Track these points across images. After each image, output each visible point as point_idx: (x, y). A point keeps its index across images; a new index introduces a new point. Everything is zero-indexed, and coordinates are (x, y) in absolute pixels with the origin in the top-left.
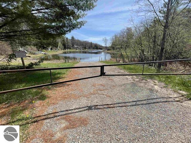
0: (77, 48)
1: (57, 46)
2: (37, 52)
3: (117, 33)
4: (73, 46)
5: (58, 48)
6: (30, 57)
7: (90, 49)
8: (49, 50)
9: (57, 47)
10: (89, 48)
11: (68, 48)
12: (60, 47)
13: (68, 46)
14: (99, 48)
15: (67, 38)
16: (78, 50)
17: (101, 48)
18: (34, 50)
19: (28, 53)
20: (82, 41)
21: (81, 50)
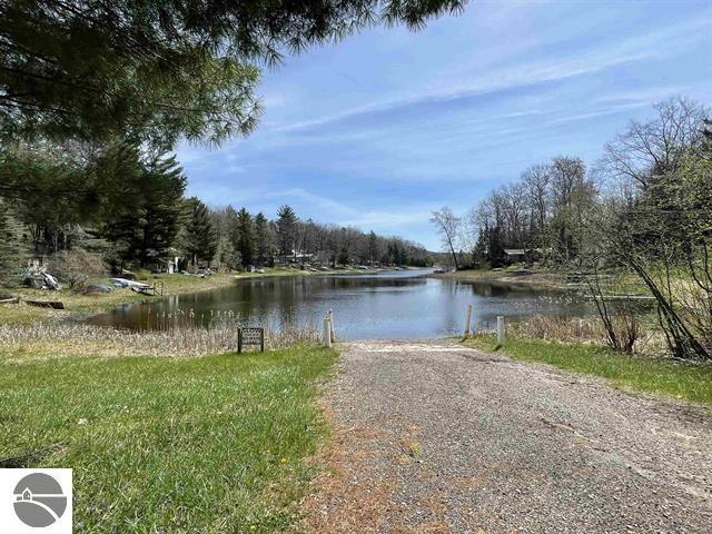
0: (304, 260)
1: (212, 253)
2: (105, 284)
3: (503, 187)
4: (286, 251)
5: (216, 262)
6: (58, 306)
7: (369, 264)
8: (171, 270)
9: (210, 259)
10: (363, 260)
11: (260, 263)
12: (222, 260)
13: (262, 250)
14: (409, 257)
15: (260, 218)
16: (306, 272)
17: (421, 257)
18: (94, 272)
19: (60, 287)
20: (329, 228)
21: (324, 270)
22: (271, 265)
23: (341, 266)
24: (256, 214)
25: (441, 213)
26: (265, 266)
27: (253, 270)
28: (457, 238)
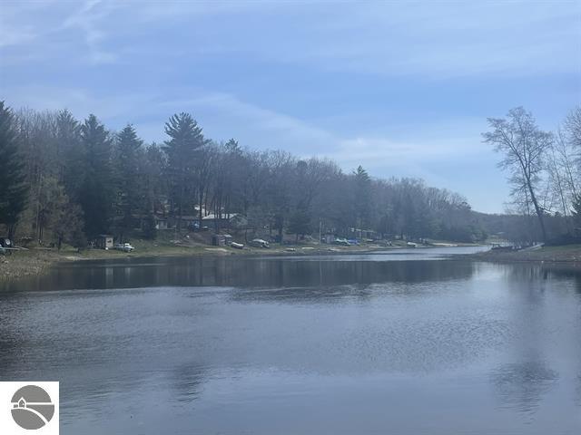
0: (218, 224)
4: (182, 207)
7: (354, 236)
10: (342, 227)
11: (125, 230)
16: (223, 251)
20: (272, 162)
21: (258, 245)
22: (149, 235)
23: (293, 237)
24: (120, 129)
25: (509, 120)
26: (137, 236)
27: (109, 245)
28: (544, 175)
